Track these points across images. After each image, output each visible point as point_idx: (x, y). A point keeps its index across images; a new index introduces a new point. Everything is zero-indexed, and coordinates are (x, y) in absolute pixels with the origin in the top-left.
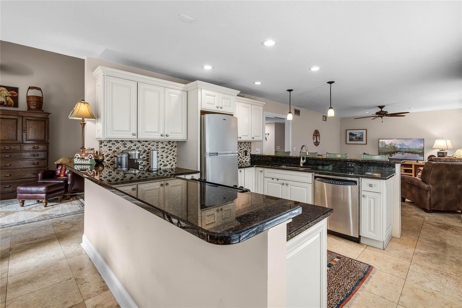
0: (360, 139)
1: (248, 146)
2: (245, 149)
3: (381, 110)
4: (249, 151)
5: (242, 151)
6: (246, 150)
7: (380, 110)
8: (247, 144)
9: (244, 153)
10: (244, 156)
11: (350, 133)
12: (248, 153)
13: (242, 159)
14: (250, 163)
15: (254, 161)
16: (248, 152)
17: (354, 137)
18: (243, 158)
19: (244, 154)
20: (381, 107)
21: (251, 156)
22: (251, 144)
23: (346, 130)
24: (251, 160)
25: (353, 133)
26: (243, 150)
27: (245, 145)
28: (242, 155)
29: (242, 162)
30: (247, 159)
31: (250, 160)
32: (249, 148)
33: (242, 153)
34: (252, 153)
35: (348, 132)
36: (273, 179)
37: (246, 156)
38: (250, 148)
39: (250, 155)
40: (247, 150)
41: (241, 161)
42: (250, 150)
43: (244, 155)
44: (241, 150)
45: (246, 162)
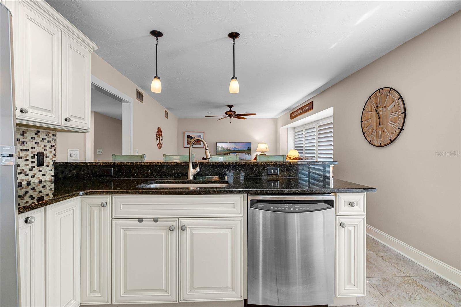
0: (198, 142)
1: (46, 141)
2: (39, 149)
3: (231, 110)
4: (50, 155)
5: (27, 155)
6: (42, 151)
7: (229, 109)
8: (42, 135)
9: (35, 160)
10: (34, 167)
11: (188, 136)
12: (47, 161)
13: (27, 175)
14: (53, 185)
15: (66, 177)
16: (47, 157)
17: (192, 140)
18: (31, 173)
19: (33, 162)
20: (230, 107)
21: (57, 166)
22: (55, 138)
23: (184, 132)
24: (55, 176)
25: (191, 136)
26: (31, 150)
27: (38, 139)
28: (27, 165)
29: (29, 183)
30: (44, 175)
31: (53, 176)
32: (49, 146)
33: (27, 160)
34: (60, 159)
35: (186, 134)
36: (140, 220)
37: (41, 168)
38: (53, 148)
39: (52, 163)
40: (45, 153)
41: (23, 180)
42: (54, 152)
43: (35, 164)
44: (21, 150)
45: (41, 182)
